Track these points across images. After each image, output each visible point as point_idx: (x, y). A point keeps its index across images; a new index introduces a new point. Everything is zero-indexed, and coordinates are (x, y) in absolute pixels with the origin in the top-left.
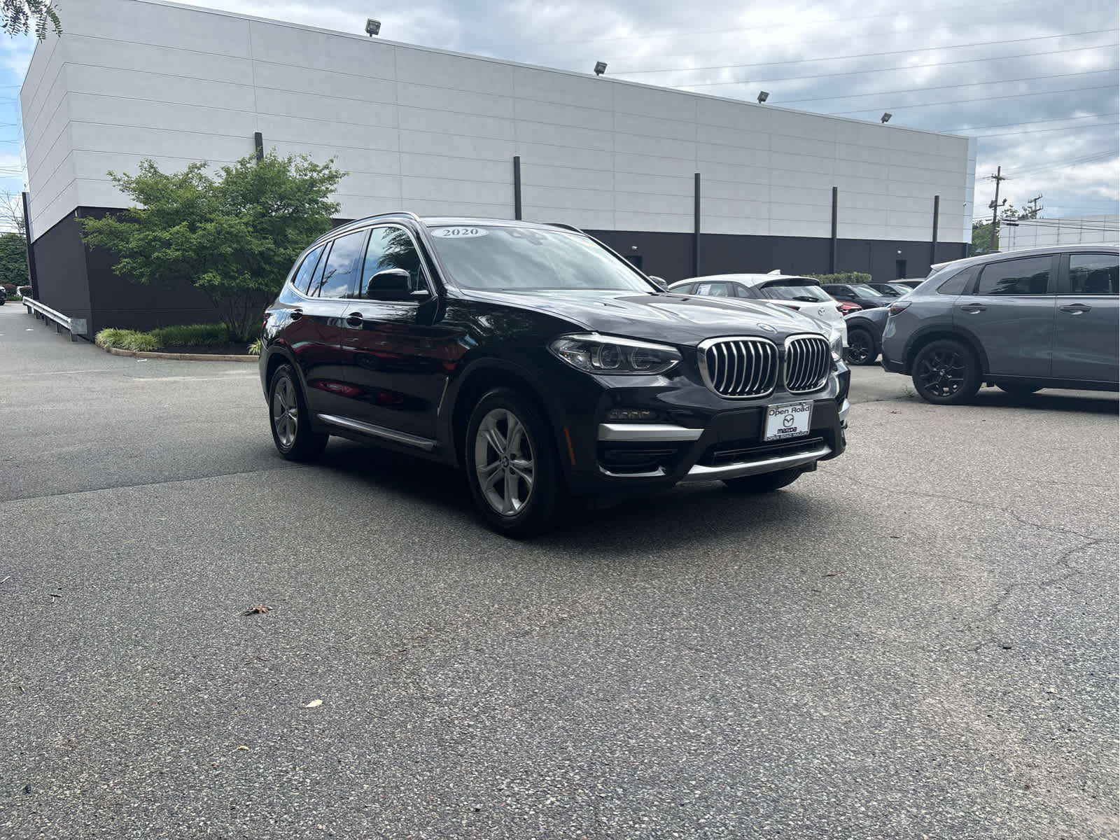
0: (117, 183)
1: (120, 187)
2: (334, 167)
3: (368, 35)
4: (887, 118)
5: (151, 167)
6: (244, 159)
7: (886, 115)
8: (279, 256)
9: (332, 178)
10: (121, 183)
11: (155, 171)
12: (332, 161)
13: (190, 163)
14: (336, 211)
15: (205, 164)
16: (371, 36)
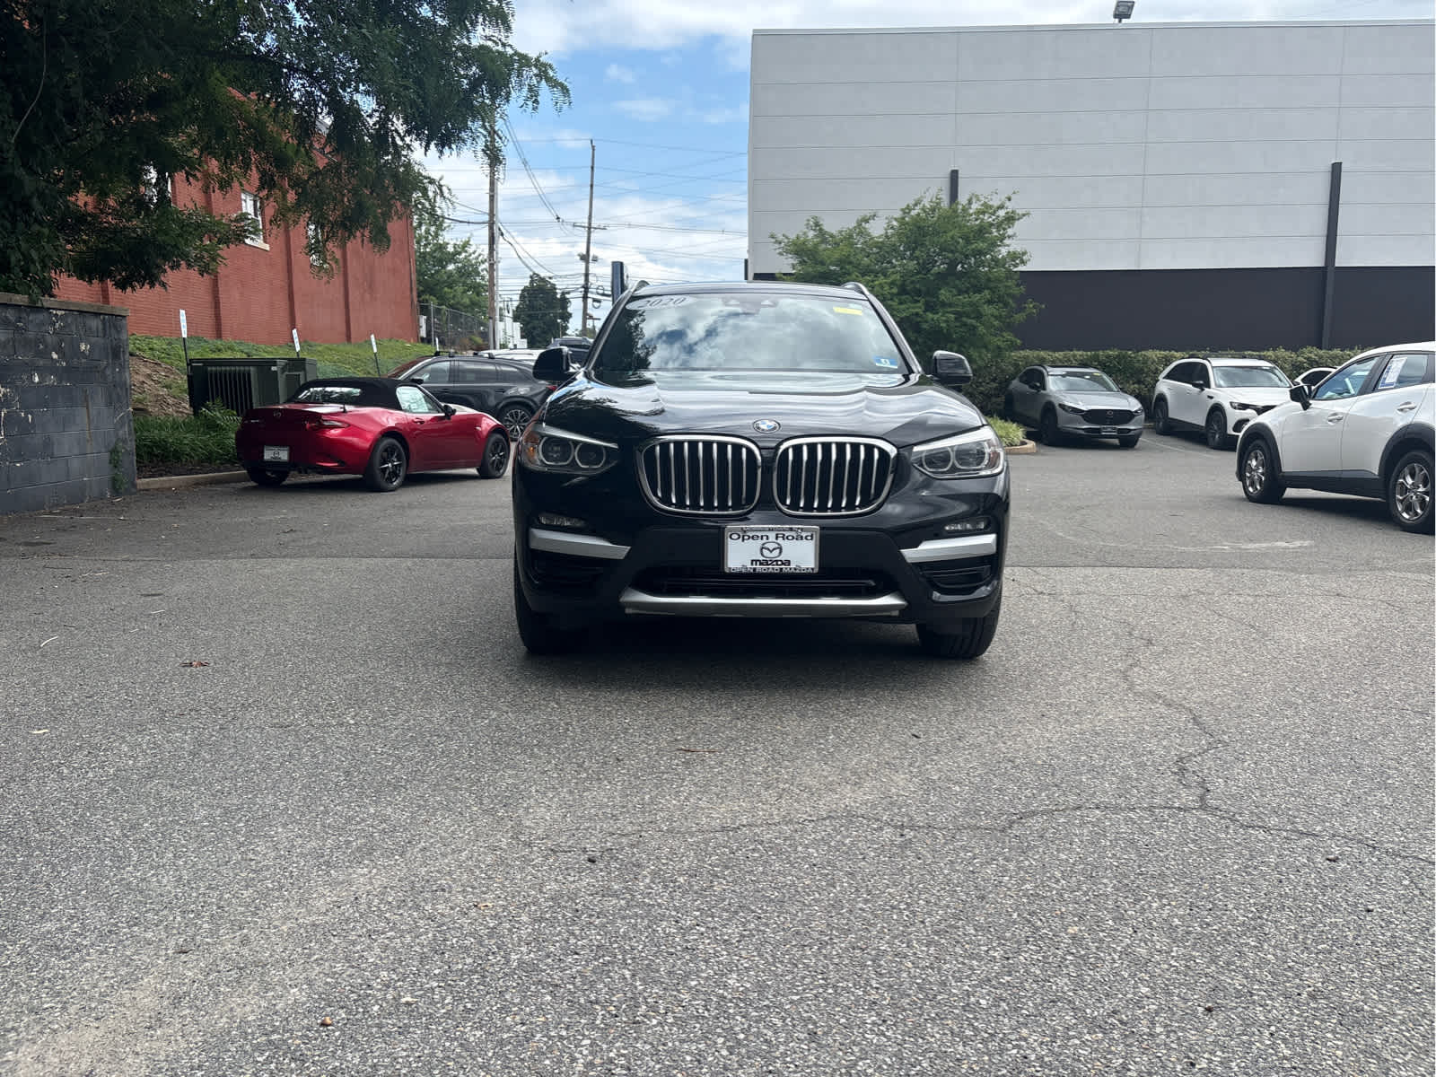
0: (777, 246)
1: (778, 251)
2: (1010, 206)
3: (1117, 20)
5: (817, 224)
6: (908, 206)
8: (926, 322)
9: (1011, 219)
10: (783, 245)
11: (821, 229)
12: (1009, 199)
13: (859, 215)
14: (1023, 262)
15: (875, 216)
16: (1120, 21)
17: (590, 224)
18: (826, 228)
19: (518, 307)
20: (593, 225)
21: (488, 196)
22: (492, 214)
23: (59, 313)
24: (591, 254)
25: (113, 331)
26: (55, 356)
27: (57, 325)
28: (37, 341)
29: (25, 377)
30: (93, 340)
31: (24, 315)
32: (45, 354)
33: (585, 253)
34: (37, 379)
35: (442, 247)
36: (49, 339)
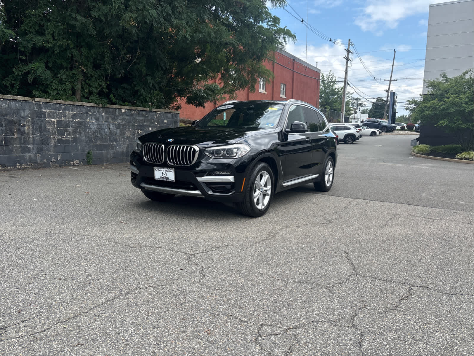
17: (391, 79)
18: (448, 77)
19: (371, 109)
20: (392, 80)
21: (345, 72)
22: (346, 78)
23: (159, 112)
24: (390, 90)
25: (175, 117)
26: (156, 123)
27: (158, 116)
28: (151, 119)
29: (147, 128)
30: (168, 119)
31: (148, 113)
32: (154, 123)
33: (388, 89)
34: (150, 129)
35: (333, 90)
36: (155, 119)
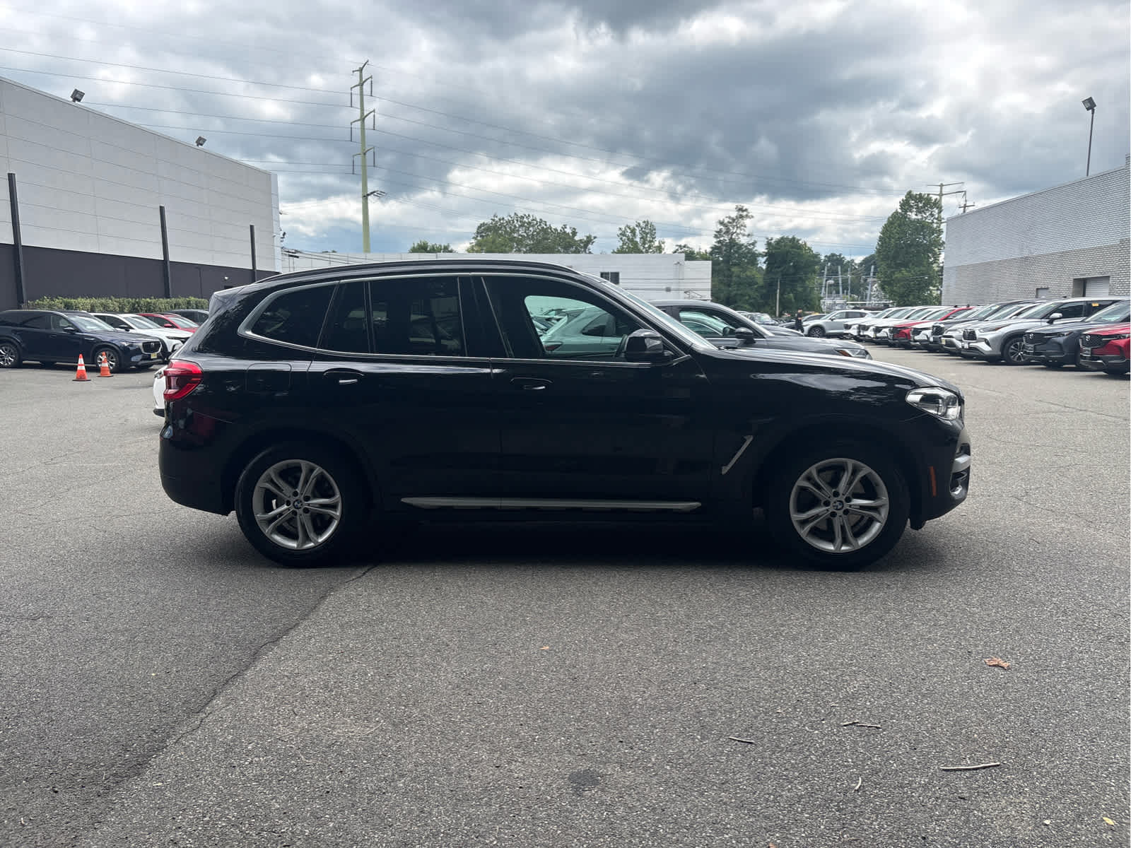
4: (201, 142)
7: (200, 138)
